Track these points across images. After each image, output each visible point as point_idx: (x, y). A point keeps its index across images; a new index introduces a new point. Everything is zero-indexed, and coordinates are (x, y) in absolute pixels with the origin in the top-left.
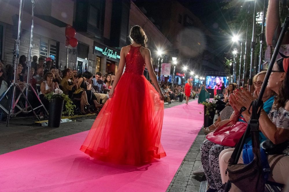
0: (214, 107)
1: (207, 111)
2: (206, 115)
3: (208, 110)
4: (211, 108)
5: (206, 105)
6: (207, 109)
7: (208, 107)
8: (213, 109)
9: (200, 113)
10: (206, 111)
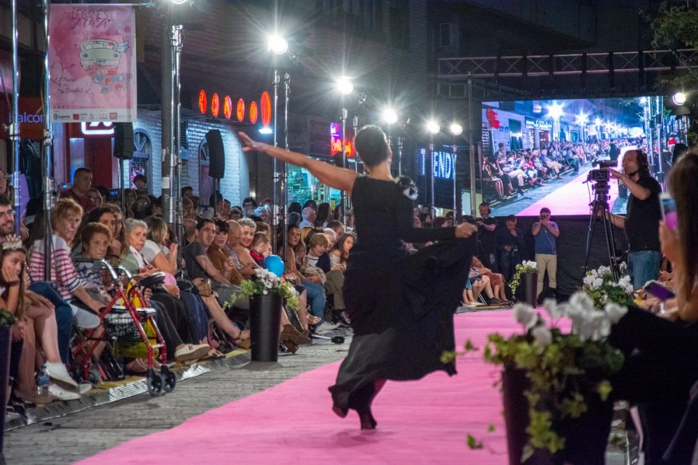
0: (598, 374)
1: (539, 421)
2: (527, 454)
3: (545, 405)
4: (571, 385)
5: (521, 362)
6: (533, 398)
7: (538, 380)
8: (592, 397)
9: (473, 444)
10: (526, 421)
